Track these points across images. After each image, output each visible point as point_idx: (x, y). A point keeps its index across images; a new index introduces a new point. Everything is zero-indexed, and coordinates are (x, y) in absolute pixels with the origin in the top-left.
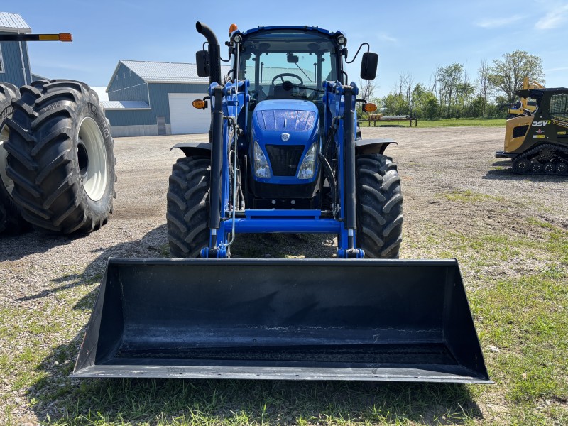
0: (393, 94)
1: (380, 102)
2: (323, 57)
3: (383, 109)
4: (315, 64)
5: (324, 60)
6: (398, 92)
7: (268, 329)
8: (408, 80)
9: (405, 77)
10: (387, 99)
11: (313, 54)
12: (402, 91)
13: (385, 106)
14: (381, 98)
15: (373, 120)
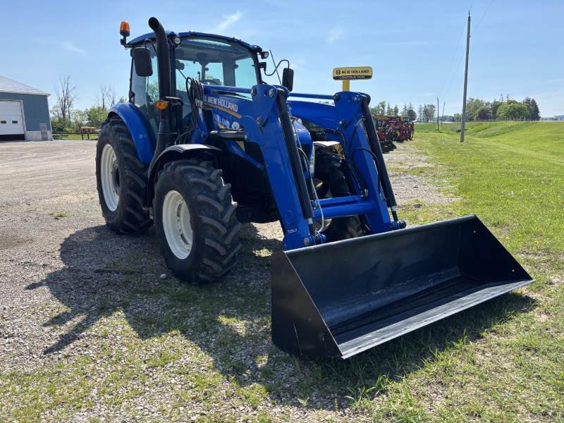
0: (96, 107)
1: (82, 115)
2: (206, 67)
3: (86, 122)
4: (199, 73)
5: (207, 69)
6: (101, 105)
7: (374, 294)
8: (110, 93)
9: (107, 90)
10: (90, 112)
11: (197, 63)
12: (106, 105)
13: (89, 119)
14: (83, 110)
15: (86, 133)
